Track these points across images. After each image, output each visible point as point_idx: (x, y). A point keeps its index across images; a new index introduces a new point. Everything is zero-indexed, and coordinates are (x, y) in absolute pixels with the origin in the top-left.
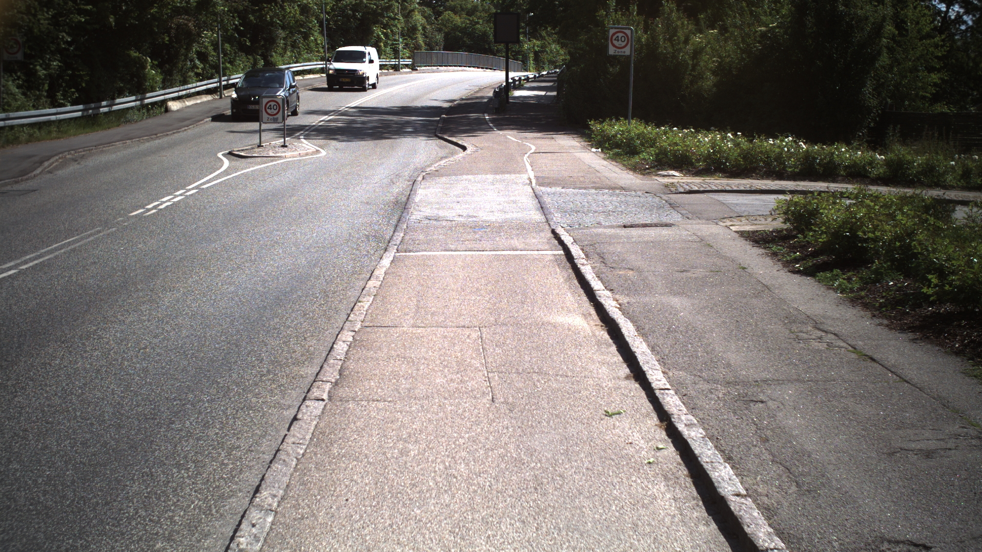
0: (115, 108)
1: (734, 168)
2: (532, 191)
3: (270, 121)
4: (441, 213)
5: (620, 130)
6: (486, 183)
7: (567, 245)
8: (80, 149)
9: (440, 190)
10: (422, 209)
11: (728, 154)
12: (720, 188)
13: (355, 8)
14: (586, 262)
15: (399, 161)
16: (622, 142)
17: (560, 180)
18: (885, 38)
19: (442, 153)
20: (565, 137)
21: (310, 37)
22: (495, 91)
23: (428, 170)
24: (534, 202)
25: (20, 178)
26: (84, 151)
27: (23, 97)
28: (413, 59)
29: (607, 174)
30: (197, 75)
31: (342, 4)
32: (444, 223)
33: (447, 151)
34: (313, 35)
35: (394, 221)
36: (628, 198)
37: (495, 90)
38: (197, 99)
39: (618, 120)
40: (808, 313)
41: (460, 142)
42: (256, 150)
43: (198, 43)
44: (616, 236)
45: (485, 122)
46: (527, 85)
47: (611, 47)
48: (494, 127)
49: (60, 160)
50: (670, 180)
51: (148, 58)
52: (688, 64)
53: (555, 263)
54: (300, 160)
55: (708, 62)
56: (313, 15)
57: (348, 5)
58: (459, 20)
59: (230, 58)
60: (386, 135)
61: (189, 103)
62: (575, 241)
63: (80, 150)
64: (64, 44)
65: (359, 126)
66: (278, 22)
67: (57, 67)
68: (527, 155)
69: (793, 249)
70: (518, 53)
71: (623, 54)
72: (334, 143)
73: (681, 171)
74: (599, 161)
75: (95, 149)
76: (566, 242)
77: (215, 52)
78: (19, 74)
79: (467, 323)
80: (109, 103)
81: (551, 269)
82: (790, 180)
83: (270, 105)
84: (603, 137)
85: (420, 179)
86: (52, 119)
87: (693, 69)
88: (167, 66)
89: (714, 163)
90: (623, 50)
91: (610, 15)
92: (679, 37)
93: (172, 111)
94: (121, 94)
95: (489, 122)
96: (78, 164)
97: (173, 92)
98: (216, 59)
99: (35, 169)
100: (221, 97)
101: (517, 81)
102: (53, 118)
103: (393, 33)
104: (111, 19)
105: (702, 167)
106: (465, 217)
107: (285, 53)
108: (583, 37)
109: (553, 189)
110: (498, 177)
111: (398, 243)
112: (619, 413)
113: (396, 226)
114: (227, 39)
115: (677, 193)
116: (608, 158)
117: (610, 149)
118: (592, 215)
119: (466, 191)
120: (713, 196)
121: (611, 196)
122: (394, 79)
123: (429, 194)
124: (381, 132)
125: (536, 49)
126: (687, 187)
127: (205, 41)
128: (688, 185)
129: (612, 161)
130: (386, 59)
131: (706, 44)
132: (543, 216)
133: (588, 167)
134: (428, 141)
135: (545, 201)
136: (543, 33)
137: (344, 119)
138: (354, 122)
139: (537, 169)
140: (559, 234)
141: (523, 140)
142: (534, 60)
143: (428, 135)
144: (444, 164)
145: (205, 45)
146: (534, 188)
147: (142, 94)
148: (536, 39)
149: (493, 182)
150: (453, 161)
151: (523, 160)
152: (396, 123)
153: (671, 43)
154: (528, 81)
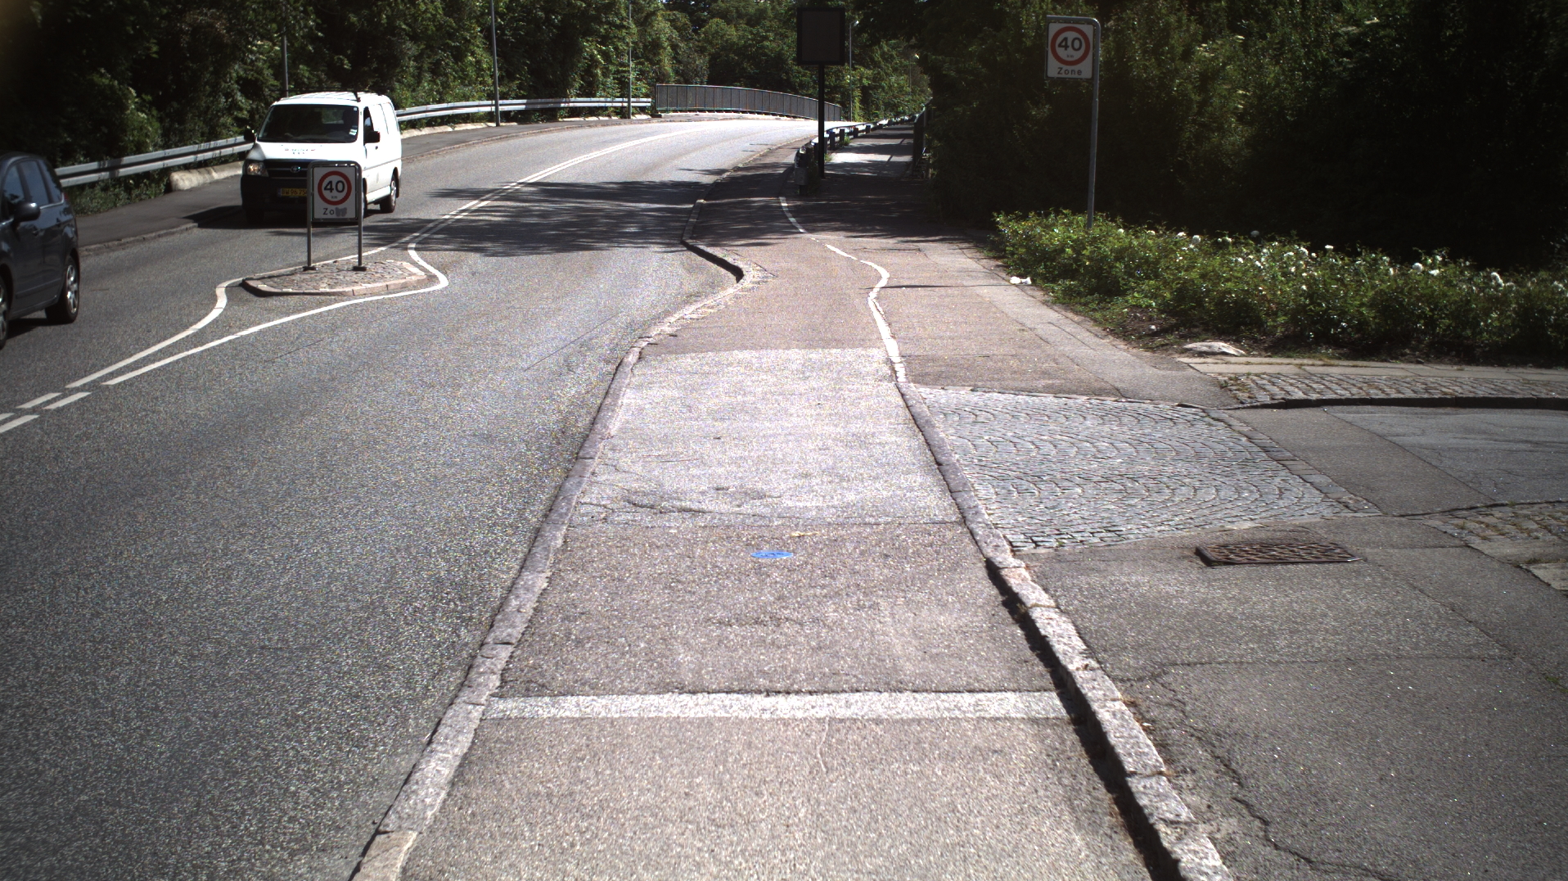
2: (901, 403)
3: (329, 216)
5: (1069, 238)
6: (786, 372)
7: (1068, 673)
9: (676, 394)
10: (621, 464)
12: (1356, 393)
13: (550, 6)
15: (597, 304)
16: (1081, 264)
17: (962, 367)
19: (691, 284)
21: (466, 56)
22: (798, 154)
23: (655, 331)
24: (914, 444)
28: (654, 98)
29: (1067, 349)
32: (675, 524)
33: (702, 278)
34: (473, 54)
36: (1146, 425)
37: (798, 152)
38: (237, 167)
39: (1058, 214)
41: (730, 260)
42: (296, 277)
43: (244, 61)
45: (780, 215)
46: (854, 144)
47: (1052, 61)
48: (798, 226)
50: (1224, 367)
51: (131, 90)
52: (1190, 100)
54: (382, 302)
55: (1229, 97)
56: (471, 18)
58: (734, 33)
60: (583, 241)
61: (221, 174)
62: (1090, 652)
65: (534, 221)
66: (404, 26)
68: (873, 294)
70: (837, 90)
71: (1076, 76)
73: (1236, 342)
74: (1037, 312)
76: (1059, 648)
77: (276, 79)
82: (1492, 365)
83: (330, 183)
84: (1031, 250)
85: (632, 358)
87: (1201, 111)
88: (175, 105)
89: (1313, 323)
90: (1076, 68)
92: (1172, 47)
93: (180, 190)
95: (789, 215)
97: (185, 153)
98: (277, 91)
101: (837, 135)
103: (619, 53)
106: (733, 497)
107: (419, 83)
109: (952, 396)
110: (815, 355)
113: (537, 534)
115: (1256, 407)
116: (1054, 303)
117: (1054, 280)
118: (1079, 490)
119: (739, 397)
120: (1350, 417)
121: (1102, 417)
122: (616, 132)
123: (647, 406)
124: (573, 234)
125: (865, 82)
126: (1275, 390)
127: (258, 59)
128: (1273, 384)
129: (1066, 310)
130: (607, 97)
131: (1223, 62)
132: (948, 501)
133: (1020, 327)
134: (665, 255)
135: (943, 439)
136: (877, 56)
137: (508, 207)
138: (526, 212)
139: (902, 334)
140: (1022, 603)
141: (860, 254)
142: (861, 102)
143: (667, 241)
144: (695, 316)
145: (258, 67)
146: (904, 390)
147: (115, 157)
148: (864, 66)
149: (803, 373)
150: (712, 307)
151: (866, 306)
152: (608, 215)
153: (1158, 59)
154: (856, 137)
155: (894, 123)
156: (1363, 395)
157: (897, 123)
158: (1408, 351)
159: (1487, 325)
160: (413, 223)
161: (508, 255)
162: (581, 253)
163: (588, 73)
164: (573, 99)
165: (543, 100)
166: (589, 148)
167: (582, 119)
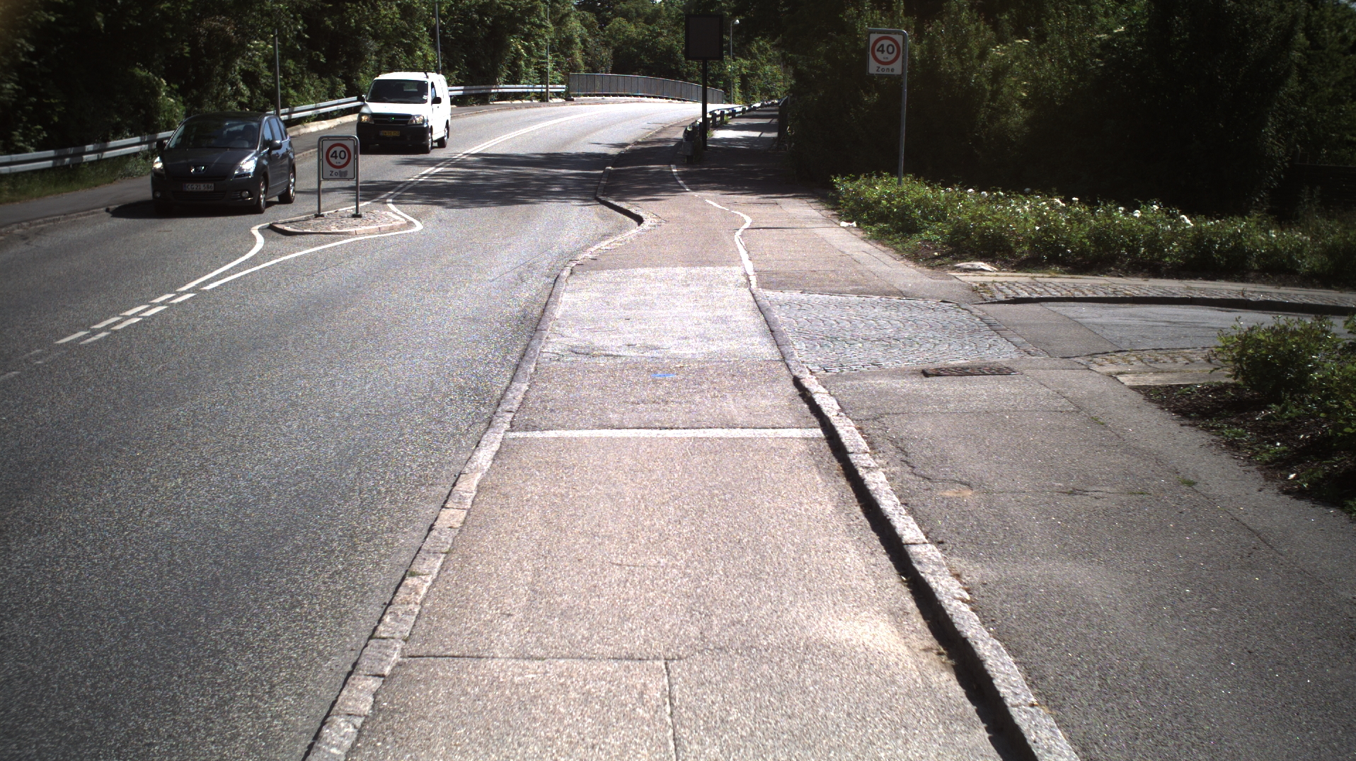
0: (107, 154)
1: (1079, 257)
2: (752, 299)
3: (334, 177)
4: (599, 340)
5: (885, 193)
6: (674, 282)
7: (828, 419)
8: (38, 219)
9: (598, 295)
10: (565, 332)
11: (1070, 234)
12: (1065, 294)
13: (483, 10)
14: (871, 462)
15: (536, 241)
16: (890, 211)
17: (796, 278)
18: (1295, 51)
19: (604, 229)
20: (796, 202)
23: (580, 257)
24: (757, 321)
26: (45, 222)
28: (568, 85)
29: (872, 267)
31: (464, 4)
32: (602, 362)
33: (612, 224)
34: (421, 49)
35: (513, 358)
36: (915, 313)
37: (686, 130)
39: (879, 176)
41: (633, 210)
42: (312, 222)
43: (244, 57)
44: (917, 398)
45: (672, 178)
46: (733, 122)
47: (872, 61)
48: (685, 186)
50: (978, 278)
51: (162, 80)
52: (984, 90)
53: (811, 461)
54: (379, 239)
55: (1016, 87)
56: (419, 20)
57: (474, 6)
58: (634, 30)
59: (293, 81)
60: (520, 198)
62: (842, 410)
63: (38, 221)
64: (24, 56)
65: (480, 182)
66: (368, 28)
67: (12, 92)
68: (738, 233)
69: (1264, 432)
70: (719, 77)
71: (890, 73)
72: (438, 210)
73: (993, 262)
74: (856, 244)
75: (64, 219)
76: (825, 409)
77: (269, 71)
79: (638, 645)
80: (98, 147)
81: (806, 477)
82: (1172, 278)
83: (335, 152)
84: (858, 203)
85: (566, 273)
87: (993, 98)
88: (195, 92)
89: (1047, 249)
90: (890, 67)
91: (864, 15)
92: (970, 49)
94: (118, 134)
95: (678, 178)
96: (27, 244)
98: (271, 81)
101: (718, 116)
103: (539, 47)
104: (99, 18)
105: (1026, 256)
106: (639, 349)
109: (787, 295)
110: (694, 271)
111: (516, 406)
113: (518, 366)
114: (288, 53)
115: (994, 303)
116: (870, 239)
117: (871, 222)
118: (860, 345)
119: (642, 297)
120: (1056, 309)
121: (886, 307)
122: (538, 113)
123: (579, 302)
124: (509, 193)
125: (744, 71)
126: (1010, 292)
127: (254, 55)
128: (1009, 288)
129: (877, 244)
130: (529, 84)
131: (1011, 61)
132: (776, 349)
133: (841, 254)
134: (583, 208)
135: (776, 319)
136: (754, 49)
137: (458, 172)
138: (474, 177)
139: (757, 258)
140: (809, 391)
141: (732, 207)
142: (740, 88)
143: (584, 198)
144: (607, 248)
145: (255, 61)
146: (754, 292)
147: (151, 133)
148: (743, 58)
149: (686, 282)
150: (621, 242)
151: (733, 240)
152: (537, 178)
153: (960, 58)
154: (734, 117)
155: (766, 106)
156: (1070, 295)
157: (768, 105)
158: (1113, 269)
159: (1169, 251)
160: (387, 184)
161: (463, 207)
162: (520, 206)
163: (514, 65)
164: (501, 86)
165: (478, 87)
166: (517, 126)
167: (508, 102)
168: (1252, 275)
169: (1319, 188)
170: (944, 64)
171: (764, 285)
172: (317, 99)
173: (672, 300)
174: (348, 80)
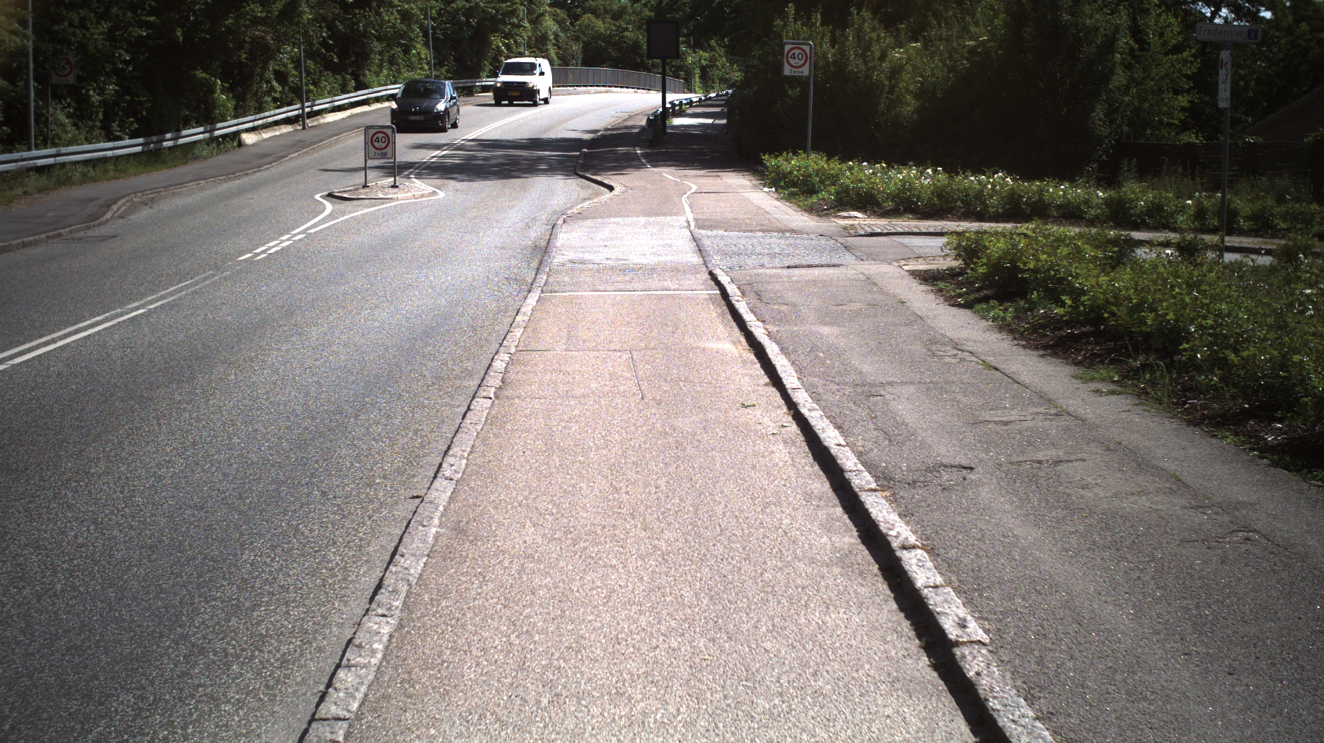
0: (181, 141)
1: (926, 208)
2: (689, 233)
3: (377, 157)
4: (587, 256)
5: (797, 166)
6: (637, 226)
7: (723, 285)
9: (585, 234)
10: (565, 253)
11: (920, 192)
12: (906, 230)
13: (469, 13)
14: (741, 299)
15: (534, 203)
16: (799, 179)
17: (722, 222)
18: (1119, 53)
19: (584, 194)
20: (734, 175)
21: (411, 50)
22: (648, 119)
23: (569, 212)
24: (692, 245)
25: (92, 223)
26: (152, 193)
27: (74, 128)
29: (778, 216)
30: (275, 100)
31: (452, 7)
32: (591, 266)
33: (591, 191)
35: (535, 264)
36: (798, 241)
38: (275, 130)
39: (795, 153)
40: (952, 338)
41: (606, 182)
42: (362, 191)
43: (276, 60)
44: (779, 276)
45: (636, 157)
46: (690, 111)
47: (786, 65)
48: (647, 164)
49: (128, 204)
50: (851, 222)
51: (219, 81)
52: (884, 85)
53: (710, 301)
55: (908, 82)
56: (416, 22)
57: (460, 9)
58: (602, 25)
59: (314, 79)
61: (266, 135)
62: (732, 281)
63: (147, 192)
64: (121, 63)
65: (480, 162)
66: (373, 32)
67: (113, 92)
68: (685, 196)
69: (960, 285)
70: (680, 68)
71: (801, 74)
72: (452, 183)
73: (864, 212)
74: (771, 202)
76: (722, 282)
77: (296, 70)
78: (68, 100)
79: (617, 348)
80: (174, 135)
81: (705, 307)
83: (378, 137)
84: (778, 173)
85: (560, 222)
86: (108, 156)
87: (891, 91)
88: (239, 89)
89: (904, 202)
90: (800, 70)
92: (873, 53)
93: (247, 145)
94: (187, 125)
95: (641, 158)
96: (151, 207)
97: (248, 121)
98: (297, 79)
99: (104, 214)
100: (304, 128)
101: (677, 105)
102: (109, 153)
103: (518, 45)
104: (178, 33)
105: (890, 208)
106: (614, 260)
107: (381, 71)
108: (757, 52)
109: (715, 232)
110: (652, 219)
111: (542, 285)
112: (754, 406)
113: (538, 269)
114: (311, 55)
115: (856, 236)
116: (782, 199)
117: (785, 188)
118: (755, 256)
119: (615, 234)
121: (780, 239)
123: (572, 238)
124: (508, 170)
125: (703, 62)
126: (869, 230)
127: (283, 58)
128: (869, 228)
131: (907, 61)
132: (701, 259)
133: (758, 208)
134: (566, 180)
135: (705, 244)
136: (712, 43)
138: (474, 158)
139: (697, 211)
140: (716, 275)
141: (683, 178)
142: (701, 78)
143: (566, 173)
144: (589, 206)
145: (284, 63)
146: (692, 230)
147: (212, 124)
148: (703, 50)
149: (645, 225)
150: (598, 203)
151: (681, 201)
152: (526, 159)
153: (864, 60)
154: (691, 106)
156: (910, 231)
159: (991, 203)
164: (484, 79)
165: (464, 80)
166: (502, 116)
168: (1051, 219)
169: (1135, 160)
170: (852, 65)
171: (700, 227)
172: (332, 93)
173: (635, 236)
174: (356, 76)
